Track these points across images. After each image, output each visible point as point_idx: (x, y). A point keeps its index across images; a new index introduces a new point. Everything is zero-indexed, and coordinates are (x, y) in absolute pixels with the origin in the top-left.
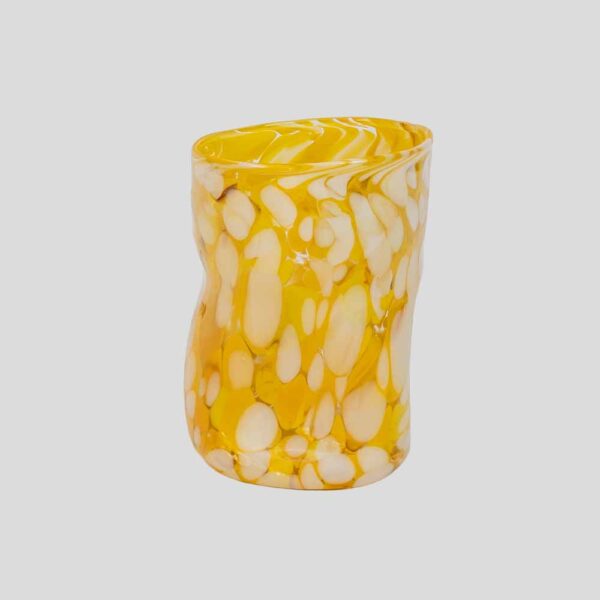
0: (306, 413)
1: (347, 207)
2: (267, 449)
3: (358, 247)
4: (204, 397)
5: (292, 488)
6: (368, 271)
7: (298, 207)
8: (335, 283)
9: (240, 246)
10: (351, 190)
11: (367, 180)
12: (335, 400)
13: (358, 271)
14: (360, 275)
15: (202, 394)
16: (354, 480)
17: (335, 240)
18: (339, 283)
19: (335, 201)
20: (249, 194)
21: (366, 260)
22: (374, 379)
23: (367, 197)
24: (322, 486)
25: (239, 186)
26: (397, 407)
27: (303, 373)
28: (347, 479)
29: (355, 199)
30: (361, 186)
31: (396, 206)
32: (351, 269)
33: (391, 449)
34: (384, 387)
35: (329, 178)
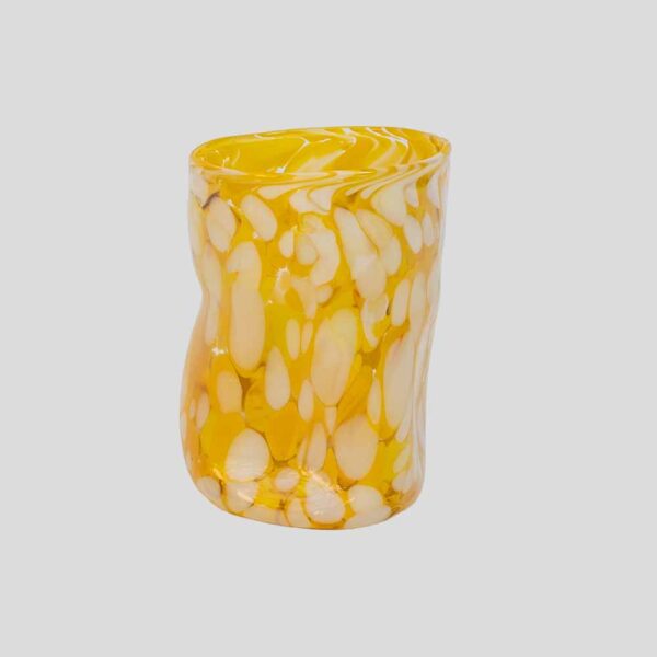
0: (299, 444)
1: (331, 223)
2: (256, 480)
3: (345, 266)
4: (195, 420)
5: (277, 523)
6: (357, 294)
7: (279, 220)
8: (319, 304)
9: (223, 258)
10: (336, 204)
11: (355, 194)
12: (326, 431)
13: (346, 293)
14: (348, 296)
15: (192, 416)
16: (344, 520)
17: (318, 258)
18: (325, 305)
19: (319, 216)
20: (230, 202)
21: (354, 281)
22: (365, 412)
23: (354, 213)
24: (309, 524)
25: (221, 194)
26: (391, 444)
27: (294, 400)
28: (336, 518)
29: (340, 214)
30: (349, 201)
31: (391, 224)
32: (336, 290)
33: (385, 489)
34: (376, 421)
35: (311, 190)
